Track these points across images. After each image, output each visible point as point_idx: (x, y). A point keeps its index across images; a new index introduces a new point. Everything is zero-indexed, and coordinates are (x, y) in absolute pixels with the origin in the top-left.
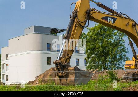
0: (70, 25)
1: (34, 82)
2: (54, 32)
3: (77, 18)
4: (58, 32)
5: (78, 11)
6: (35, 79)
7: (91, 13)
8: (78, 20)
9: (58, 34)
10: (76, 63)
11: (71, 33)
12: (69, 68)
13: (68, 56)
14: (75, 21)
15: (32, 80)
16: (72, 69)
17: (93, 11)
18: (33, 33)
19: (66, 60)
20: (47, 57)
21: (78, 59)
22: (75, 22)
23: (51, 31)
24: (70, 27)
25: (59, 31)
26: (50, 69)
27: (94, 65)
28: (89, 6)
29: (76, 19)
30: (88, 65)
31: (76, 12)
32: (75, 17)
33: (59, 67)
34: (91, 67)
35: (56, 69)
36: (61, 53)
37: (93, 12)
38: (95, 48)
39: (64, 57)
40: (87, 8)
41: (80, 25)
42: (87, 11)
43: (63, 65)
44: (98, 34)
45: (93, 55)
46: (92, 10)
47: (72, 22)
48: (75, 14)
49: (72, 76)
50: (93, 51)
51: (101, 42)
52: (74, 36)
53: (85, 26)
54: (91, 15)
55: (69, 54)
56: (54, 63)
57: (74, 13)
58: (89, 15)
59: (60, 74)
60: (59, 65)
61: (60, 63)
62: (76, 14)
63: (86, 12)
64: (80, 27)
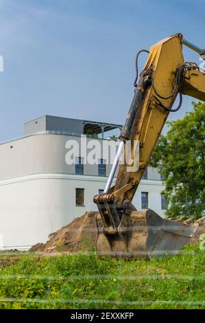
0: (134, 106)
1: (45, 245)
2: (92, 129)
3: (154, 87)
4: (100, 131)
5: (155, 69)
6: (48, 239)
7: (187, 76)
8: (154, 94)
9: (100, 136)
10: (142, 202)
11: (137, 124)
12: (132, 215)
13: (130, 184)
14: (148, 94)
15: (41, 242)
16: (140, 216)
17: (192, 72)
18: (45, 132)
19: (126, 193)
20: (77, 189)
21: (147, 193)
22: (147, 99)
23: (84, 129)
24: (137, 109)
25: (103, 128)
26: (83, 217)
27: (183, 206)
28: (182, 57)
29: (149, 91)
30: (170, 206)
31: (149, 72)
32: (148, 85)
33: (107, 212)
34: (176, 212)
35: (99, 216)
36: (112, 180)
37: (192, 74)
38: (185, 168)
39: (120, 187)
40: (177, 64)
41: (161, 105)
42: (177, 70)
43: (119, 206)
44: (191, 135)
45: (181, 184)
46: (189, 69)
47: (141, 97)
48: (147, 77)
49: (140, 235)
50: (180, 173)
51: (199, 153)
52: (144, 133)
53: (173, 108)
54: (188, 81)
55: (133, 179)
56: (95, 201)
57: (144, 76)
58: (181, 81)
59: (111, 230)
60: (107, 206)
61: (111, 202)
62: (150, 78)
63: (175, 73)
64: (161, 111)
